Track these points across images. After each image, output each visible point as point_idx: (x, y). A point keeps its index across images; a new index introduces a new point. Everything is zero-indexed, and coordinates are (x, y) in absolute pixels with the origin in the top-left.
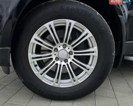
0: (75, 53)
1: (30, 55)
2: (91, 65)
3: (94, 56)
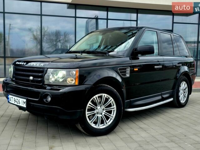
0: (106, 109)
1: (87, 113)
2: (113, 115)
3: (114, 110)
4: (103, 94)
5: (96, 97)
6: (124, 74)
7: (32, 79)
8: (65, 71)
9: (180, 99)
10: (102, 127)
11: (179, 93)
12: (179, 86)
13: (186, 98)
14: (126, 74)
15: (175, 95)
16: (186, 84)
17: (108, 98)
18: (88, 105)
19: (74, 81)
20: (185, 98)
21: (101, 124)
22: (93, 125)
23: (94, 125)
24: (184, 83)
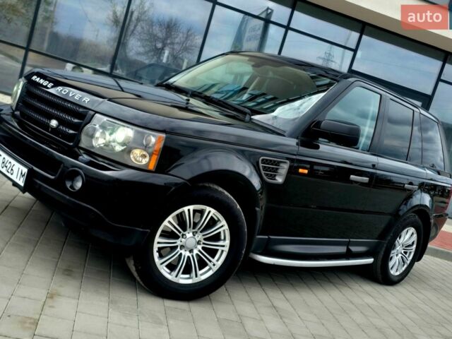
0: (204, 244)
1: (157, 239)
2: (218, 260)
3: (222, 251)
4: (208, 209)
5: (189, 210)
6: (271, 175)
7: (55, 126)
8: (132, 129)
9: (390, 267)
10: (184, 280)
11: (392, 252)
12: (398, 235)
13: (406, 266)
14: (275, 176)
15: (382, 253)
16: (415, 236)
17: (216, 219)
18: (166, 223)
19: (147, 159)
20: (403, 265)
21: (183, 273)
22: (164, 271)
23: (168, 271)
24: (412, 230)
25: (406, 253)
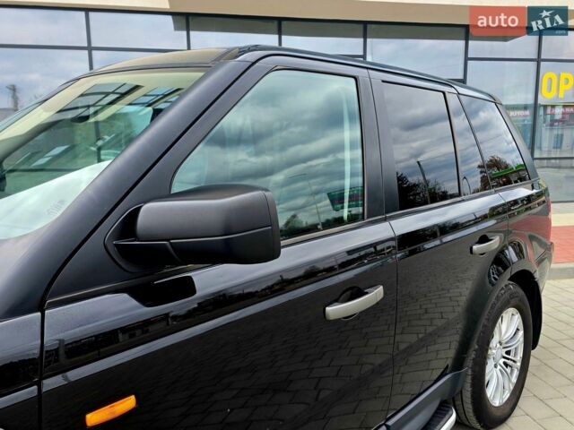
16: (517, 317)
25: (508, 353)
